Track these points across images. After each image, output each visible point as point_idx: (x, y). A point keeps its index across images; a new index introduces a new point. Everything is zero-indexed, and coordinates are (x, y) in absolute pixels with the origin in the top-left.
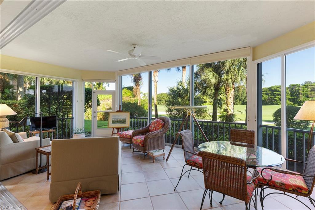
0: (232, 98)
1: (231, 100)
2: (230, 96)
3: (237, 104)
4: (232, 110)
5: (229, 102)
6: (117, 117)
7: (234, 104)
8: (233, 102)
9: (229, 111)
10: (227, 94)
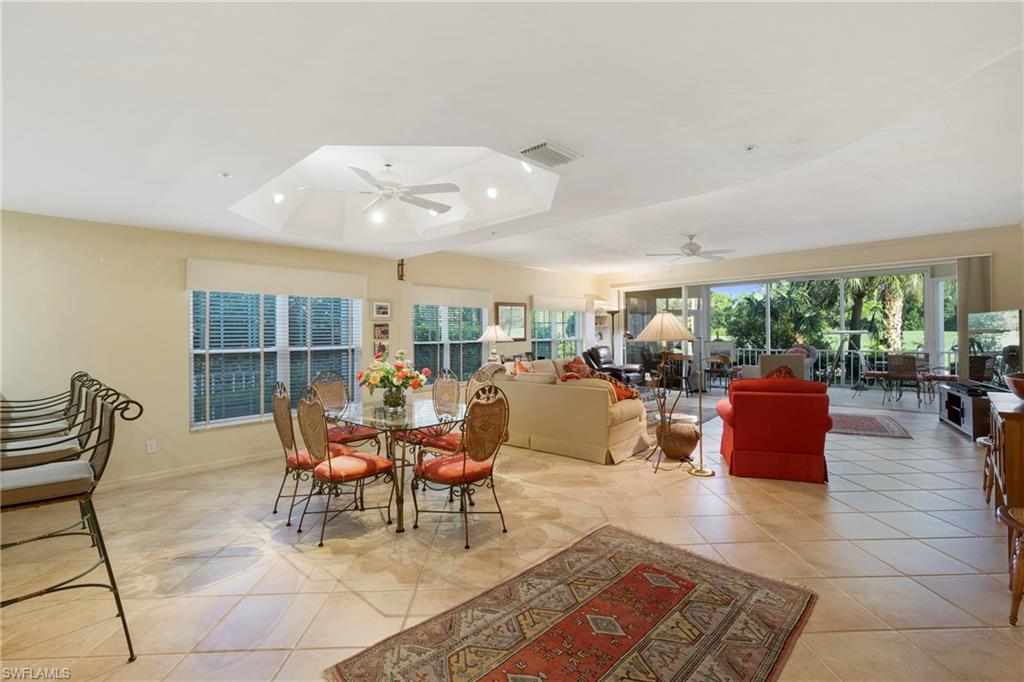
0: (899, 315)
1: (896, 320)
2: (893, 312)
3: (911, 329)
4: (897, 340)
5: (892, 324)
6: (716, 349)
7: (902, 328)
8: (900, 325)
9: (892, 343)
10: (888, 306)
